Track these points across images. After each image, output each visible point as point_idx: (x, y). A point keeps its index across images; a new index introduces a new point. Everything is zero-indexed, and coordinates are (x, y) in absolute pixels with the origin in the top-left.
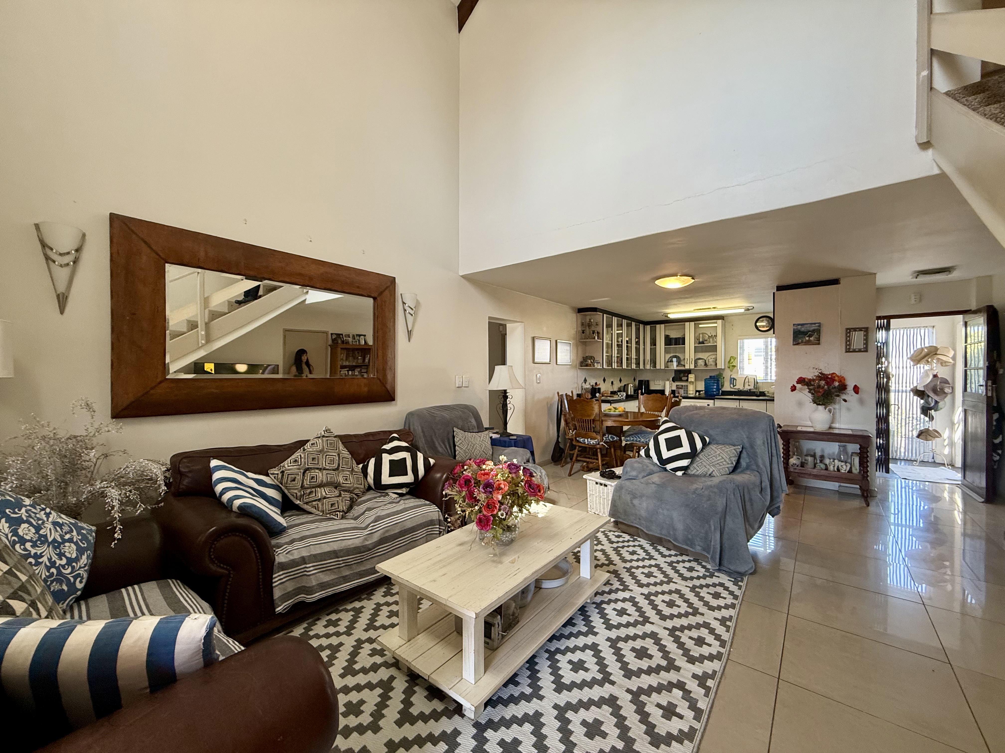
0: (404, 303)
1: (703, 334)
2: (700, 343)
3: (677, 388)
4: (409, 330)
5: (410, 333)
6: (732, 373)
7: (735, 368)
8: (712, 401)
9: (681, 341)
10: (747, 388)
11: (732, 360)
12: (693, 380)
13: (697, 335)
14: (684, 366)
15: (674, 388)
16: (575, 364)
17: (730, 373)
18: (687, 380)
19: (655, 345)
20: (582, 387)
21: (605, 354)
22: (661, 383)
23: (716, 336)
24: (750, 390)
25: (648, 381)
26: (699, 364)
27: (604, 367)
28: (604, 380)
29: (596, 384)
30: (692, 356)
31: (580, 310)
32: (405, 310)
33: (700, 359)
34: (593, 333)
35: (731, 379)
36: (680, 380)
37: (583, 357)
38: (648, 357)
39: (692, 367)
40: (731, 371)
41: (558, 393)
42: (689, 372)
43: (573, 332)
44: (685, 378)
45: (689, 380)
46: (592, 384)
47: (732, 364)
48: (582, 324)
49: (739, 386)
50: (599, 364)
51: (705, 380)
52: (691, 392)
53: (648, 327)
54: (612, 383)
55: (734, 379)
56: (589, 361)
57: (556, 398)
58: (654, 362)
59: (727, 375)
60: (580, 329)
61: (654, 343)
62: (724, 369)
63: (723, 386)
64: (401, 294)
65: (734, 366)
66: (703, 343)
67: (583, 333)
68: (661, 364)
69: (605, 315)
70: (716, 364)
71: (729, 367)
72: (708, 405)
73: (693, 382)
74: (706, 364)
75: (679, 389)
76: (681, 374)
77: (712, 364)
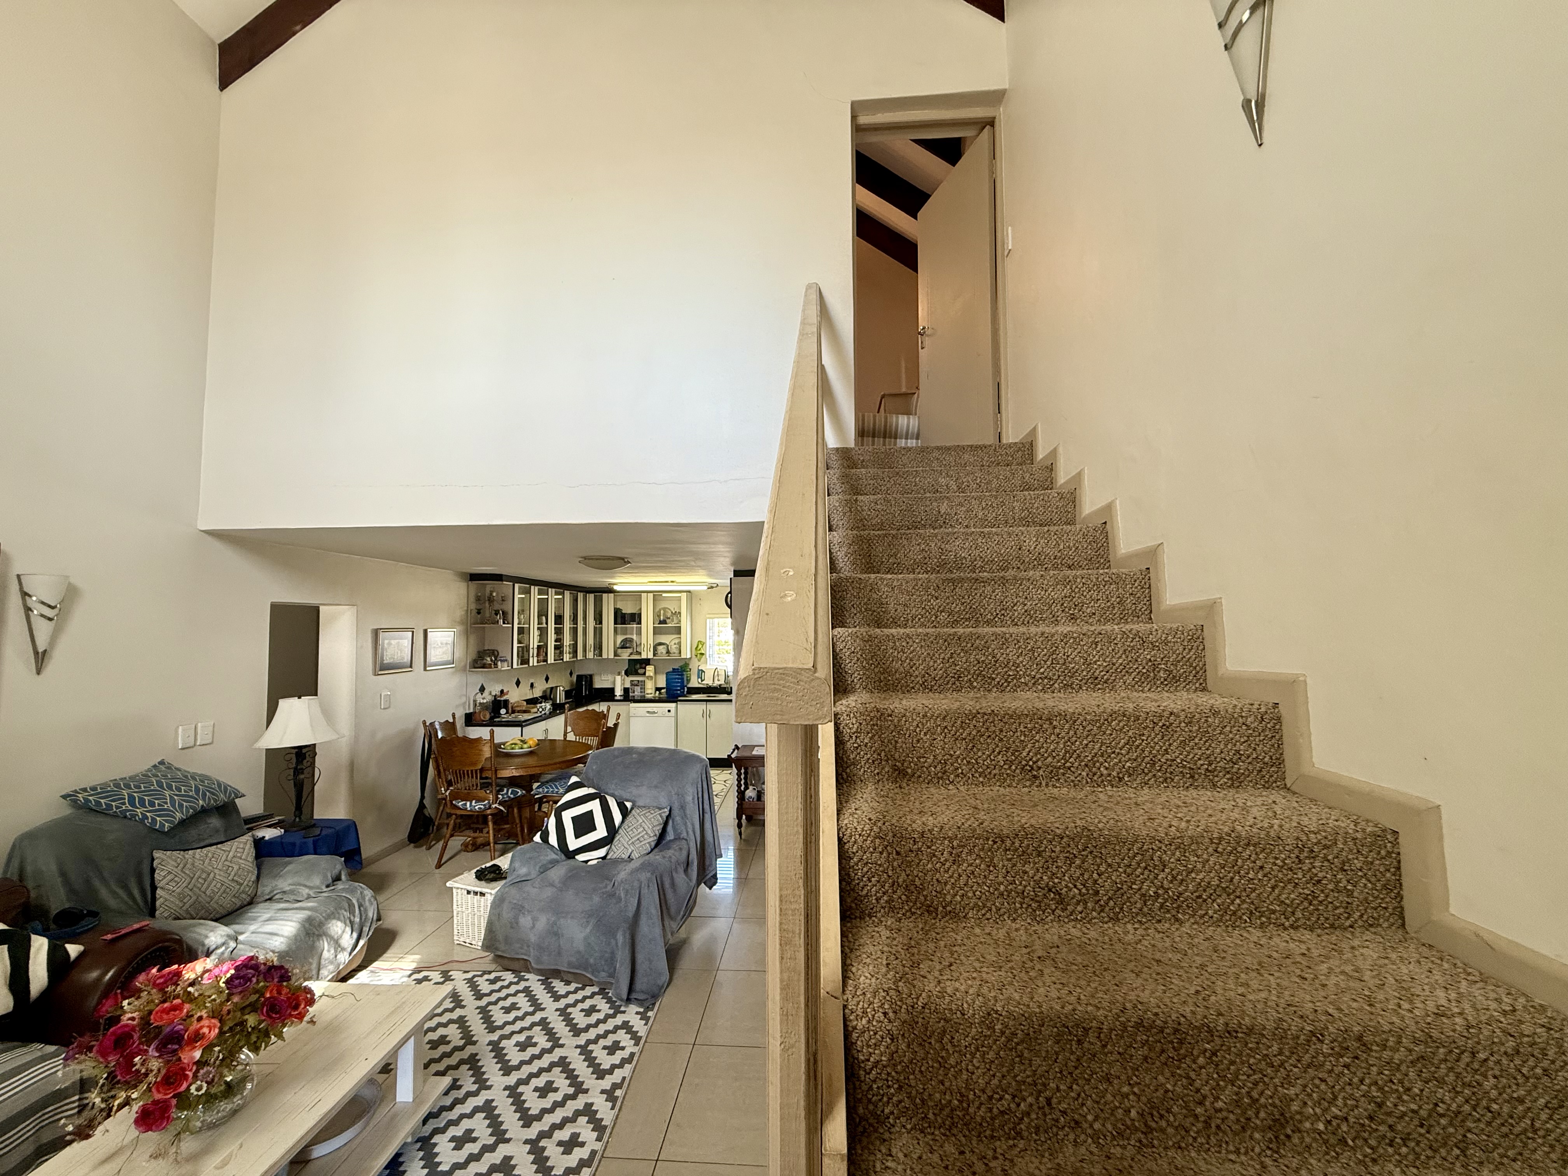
0: (25, 595)
1: (664, 609)
2: (660, 622)
3: (632, 685)
4: (40, 650)
5: (41, 659)
7: (704, 656)
8: (673, 705)
9: (636, 618)
10: (717, 683)
11: (700, 646)
12: (652, 674)
13: (657, 610)
14: (640, 654)
15: (628, 685)
16: (463, 664)
17: (698, 664)
18: (645, 674)
19: (601, 623)
20: (475, 701)
21: (516, 645)
22: (610, 677)
23: (680, 613)
24: (720, 685)
25: (591, 676)
26: (659, 652)
27: (515, 666)
28: (518, 683)
29: (502, 691)
30: (651, 641)
31: (474, 577)
32: (28, 610)
33: (661, 644)
34: (496, 614)
35: (699, 670)
36: (636, 673)
37: (479, 652)
38: (591, 641)
39: (651, 656)
40: (699, 660)
41: (424, 722)
42: (647, 662)
43: (459, 613)
44: (641, 671)
45: (647, 674)
46: (494, 694)
47: (700, 652)
48: (478, 599)
49: (708, 681)
50: (506, 664)
51: (667, 674)
52: (649, 691)
53: (591, 597)
54: (532, 685)
55: (703, 671)
56: (489, 659)
57: (422, 731)
58: (598, 647)
59: (694, 666)
60: (473, 606)
61: (599, 619)
62: (690, 659)
63: (689, 681)
64: (18, 576)
65: (702, 654)
66: (664, 622)
67: (479, 613)
68: (608, 652)
69: (517, 586)
70: (680, 653)
71: (696, 656)
72: (669, 711)
73: (651, 677)
74: (668, 652)
75: (634, 686)
76: (636, 665)
77: (675, 651)
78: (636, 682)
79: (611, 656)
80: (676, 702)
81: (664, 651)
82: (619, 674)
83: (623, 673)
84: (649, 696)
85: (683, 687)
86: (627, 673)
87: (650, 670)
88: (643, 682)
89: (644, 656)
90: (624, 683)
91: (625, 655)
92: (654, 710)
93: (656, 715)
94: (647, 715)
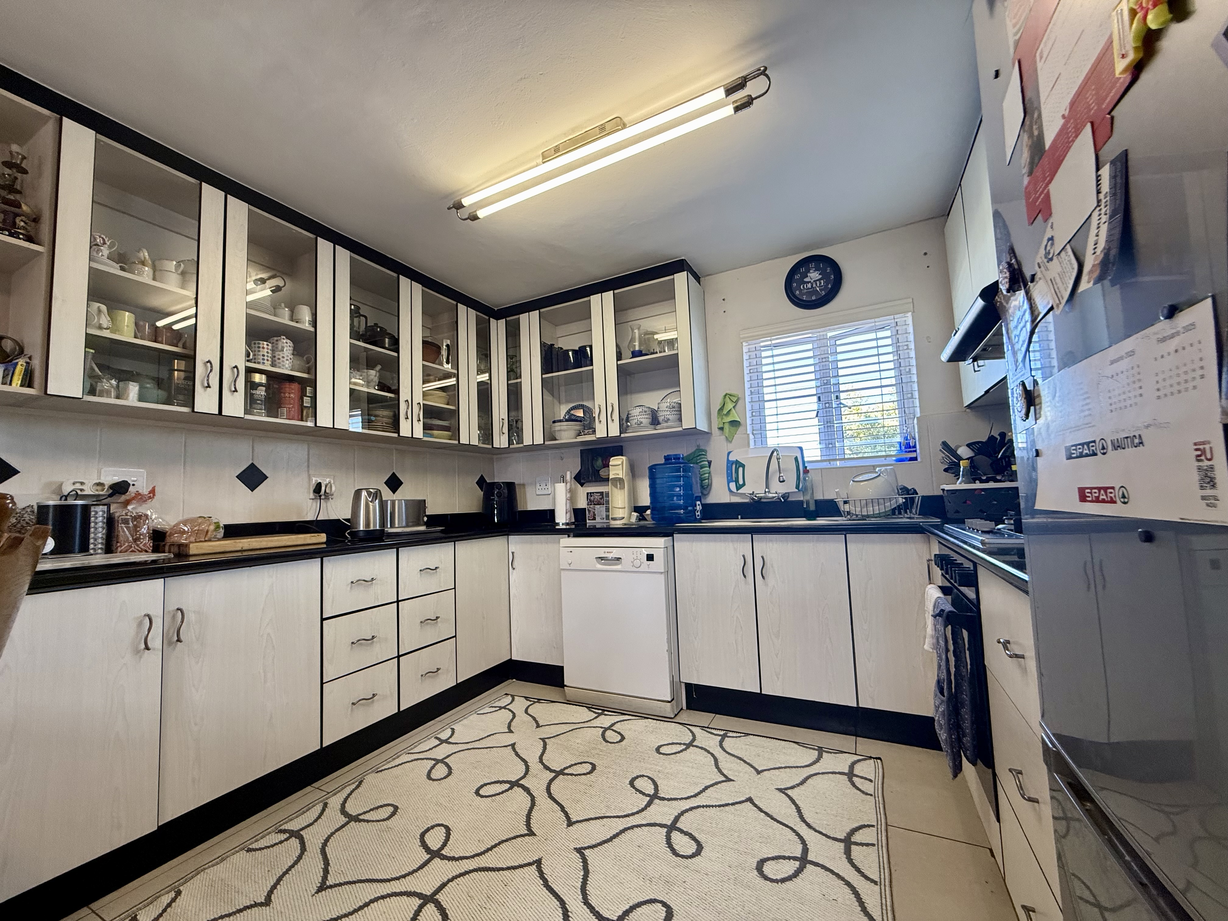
2: (631, 355)
6: (730, 447)
7: (741, 429)
8: (659, 542)
9: (581, 357)
10: (777, 490)
11: (730, 406)
12: (621, 474)
14: (597, 430)
15: (582, 503)
17: (726, 445)
18: (609, 477)
19: (520, 374)
24: (785, 496)
25: (512, 486)
26: (634, 423)
30: (614, 399)
35: (730, 464)
36: (592, 476)
39: (616, 431)
40: (729, 440)
42: (611, 447)
44: (603, 471)
45: (613, 476)
47: (730, 419)
49: (755, 487)
55: (738, 464)
59: (718, 453)
62: (707, 435)
65: (735, 424)
68: (535, 430)
70: (680, 420)
71: (721, 429)
72: (650, 558)
73: (621, 480)
74: (655, 421)
75: (595, 504)
76: (597, 460)
77: (670, 417)
78: (597, 497)
79: (539, 440)
80: (671, 534)
81: (645, 420)
82: (563, 479)
83: (568, 477)
84: (618, 524)
86: (580, 479)
87: (617, 466)
88: (607, 494)
89: (601, 433)
90: (572, 499)
91: (568, 434)
92: (615, 553)
93: (618, 567)
94: (599, 566)
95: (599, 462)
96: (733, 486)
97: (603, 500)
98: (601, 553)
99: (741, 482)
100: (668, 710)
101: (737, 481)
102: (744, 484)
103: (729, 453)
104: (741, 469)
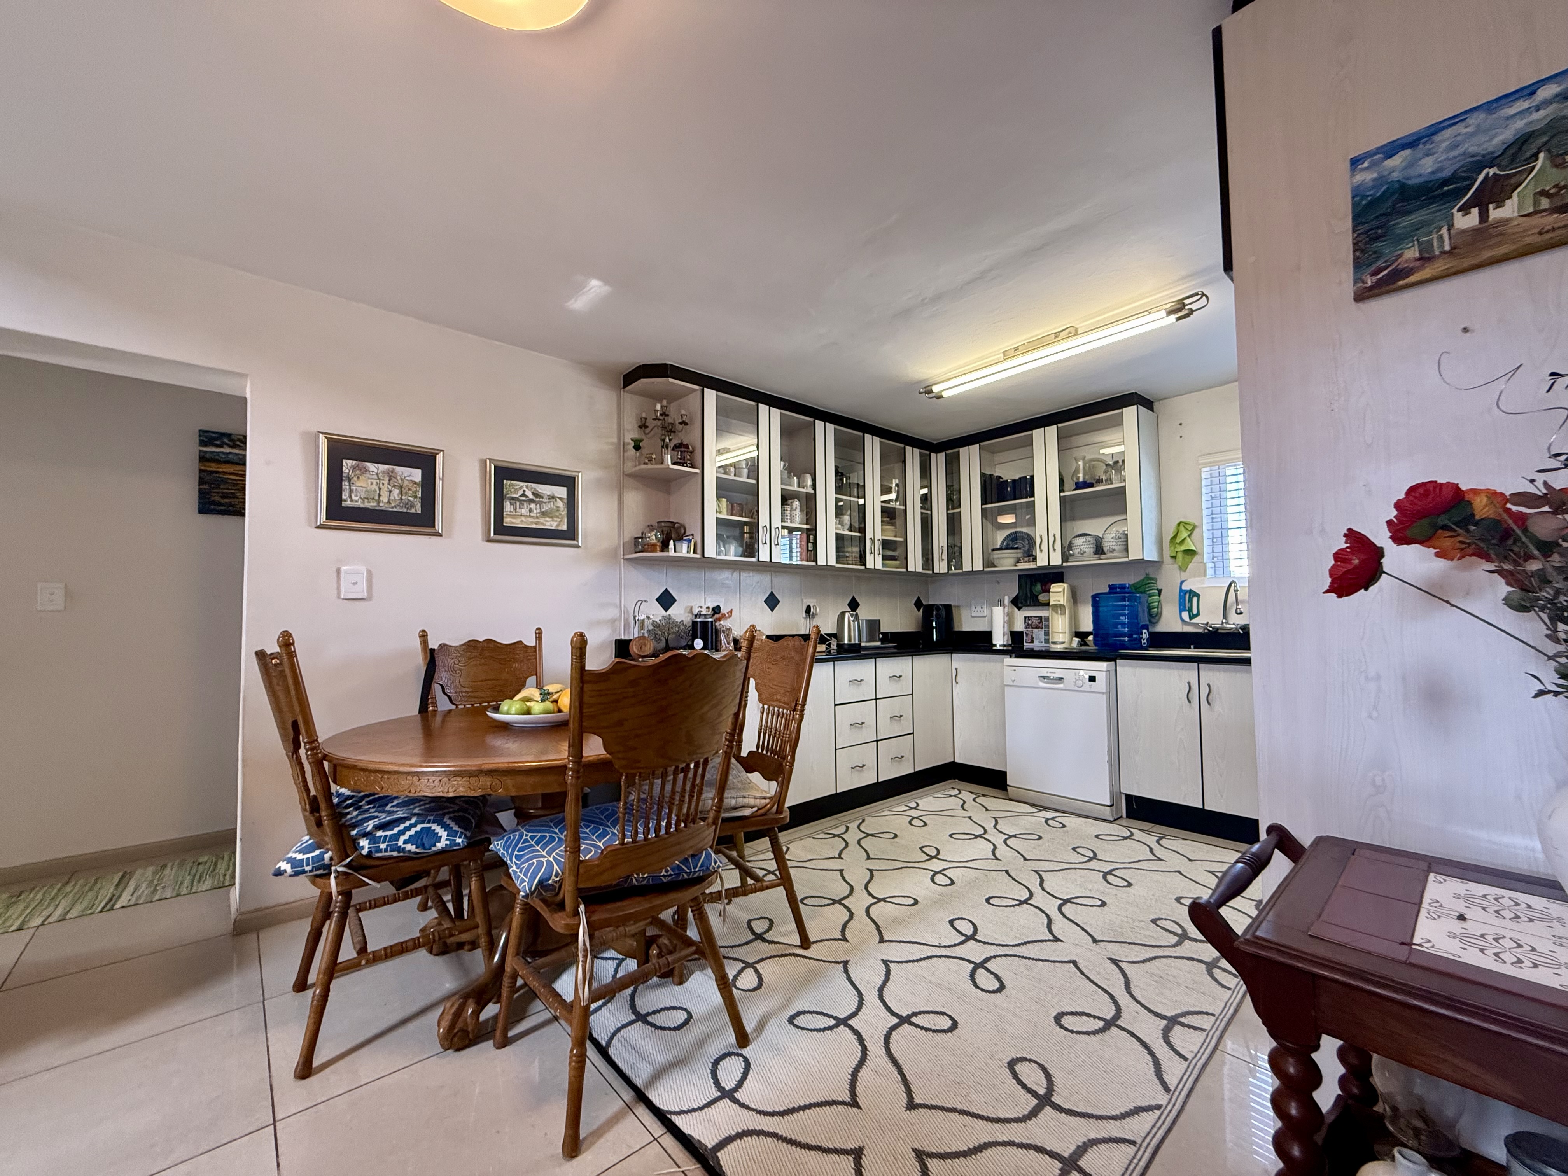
1: (1089, 460)
2: (1076, 487)
6: (1184, 576)
7: (1196, 558)
8: (1103, 666)
9: (1023, 487)
11: (1184, 534)
12: (1063, 600)
14: (1035, 558)
15: (1019, 626)
18: (1049, 602)
19: (959, 504)
20: (637, 618)
22: (980, 610)
24: (1244, 627)
25: (950, 609)
26: (1076, 551)
28: (771, 602)
29: (716, 609)
30: (1056, 528)
31: (630, 375)
33: (1080, 535)
35: (1182, 592)
36: (1035, 602)
38: (943, 539)
39: (1057, 560)
40: (1183, 569)
41: (424, 636)
44: (1043, 596)
45: (1054, 602)
47: (1183, 548)
48: (635, 421)
49: (1210, 617)
51: (1096, 599)
52: (1060, 638)
53: (941, 458)
55: (1193, 594)
58: (955, 552)
59: (1168, 581)
60: (628, 436)
61: (956, 498)
65: (1190, 553)
66: (1086, 485)
67: (637, 448)
68: (975, 557)
69: (708, 394)
70: (1127, 550)
71: (1174, 557)
72: (1092, 679)
73: (1062, 607)
74: (1099, 550)
75: (1032, 628)
76: (1036, 585)
77: (1116, 548)
78: (1036, 621)
79: (979, 567)
80: (1113, 660)
81: (1089, 549)
82: (1001, 603)
83: (1007, 600)
84: (1058, 648)
85: (1136, 628)
86: (1017, 602)
87: (1058, 593)
88: (1047, 619)
89: (1042, 561)
90: (1010, 621)
91: (1007, 561)
92: (1058, 674)
93: (1061, 686)
94: (1042, 684)
95: (1038, 587)
96: (1185, 615)
97: (1042, 624)
98: (1044, 673)
99: (1195, 611)
100: (1107, 813)
101: (1190, 610)
102: (1198, 614)
103: (1182, 582)
104: (1195, 600)
